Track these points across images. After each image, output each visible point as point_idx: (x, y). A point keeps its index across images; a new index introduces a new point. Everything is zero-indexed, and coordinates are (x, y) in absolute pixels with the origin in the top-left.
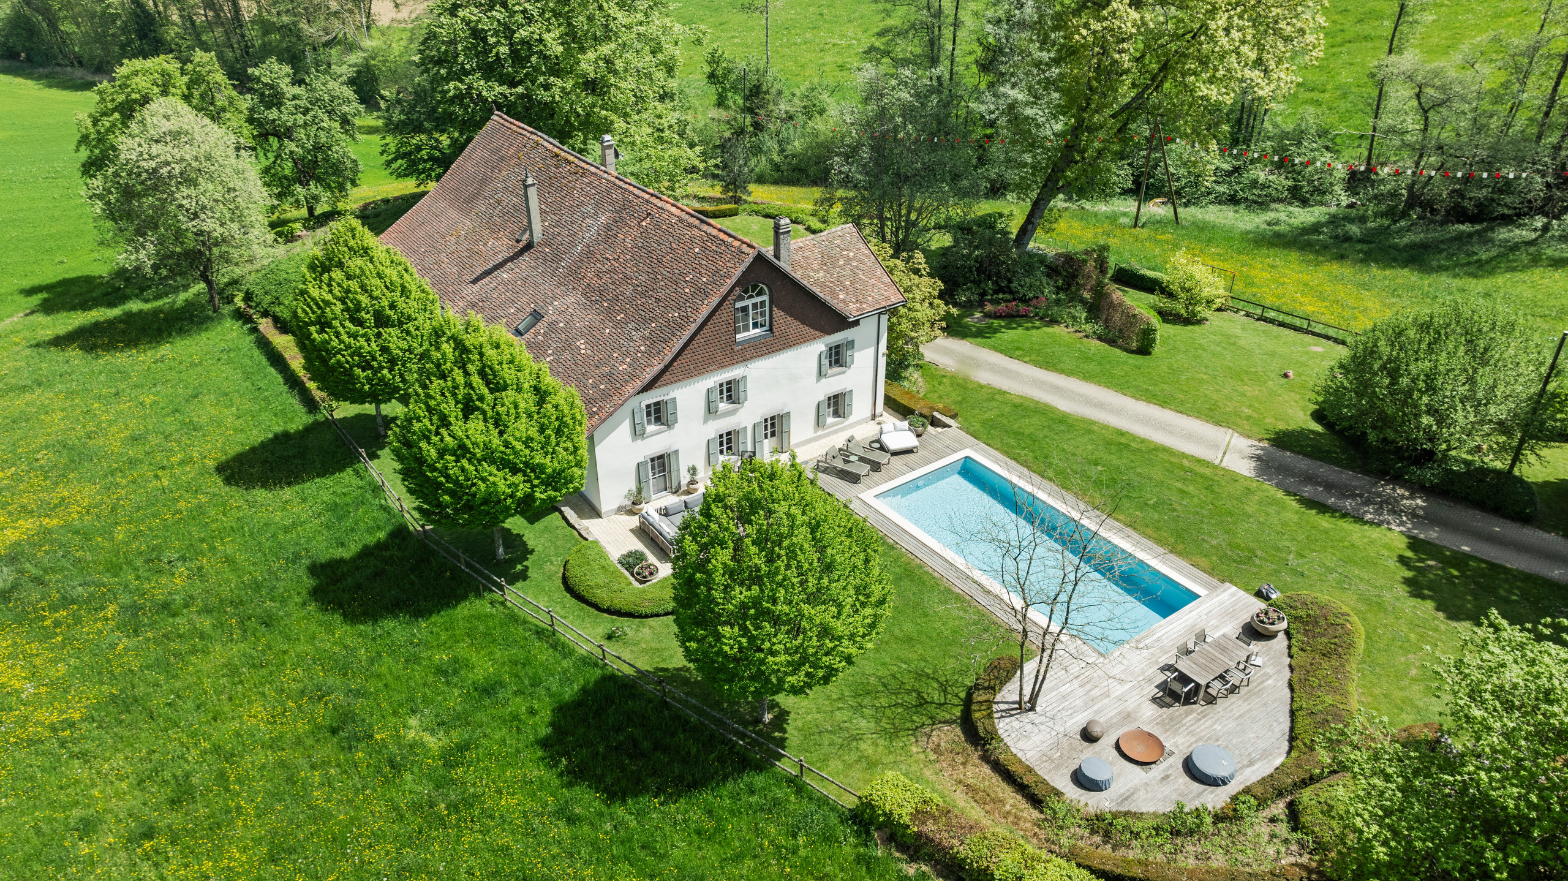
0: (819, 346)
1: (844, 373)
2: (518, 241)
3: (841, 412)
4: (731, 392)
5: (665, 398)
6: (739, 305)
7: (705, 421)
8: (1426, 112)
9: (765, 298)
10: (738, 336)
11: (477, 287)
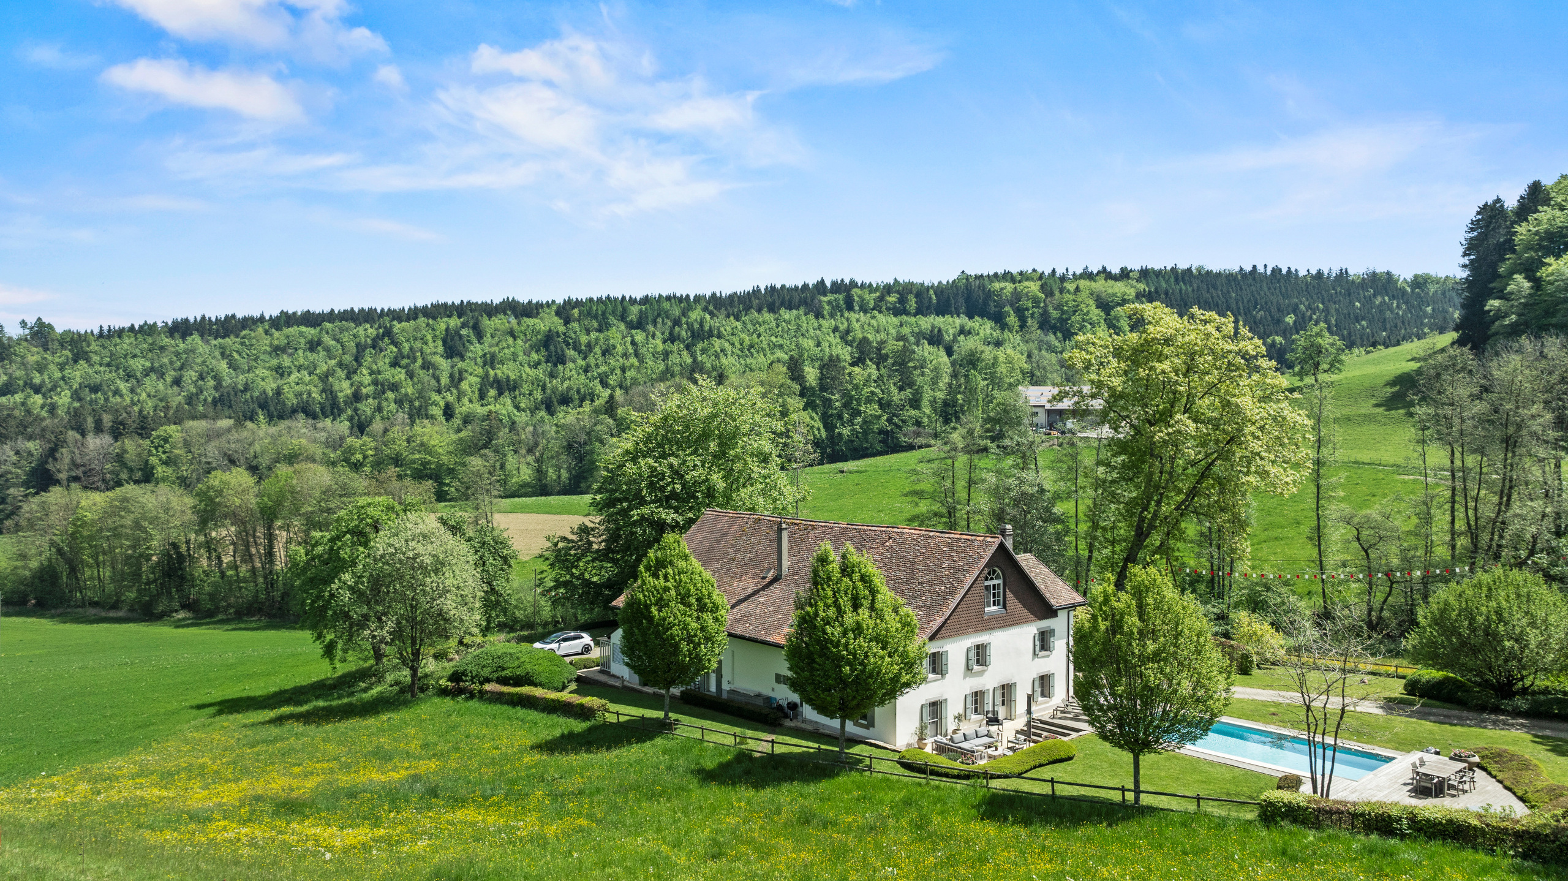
0: (1029, 631)
1: (1048, 656)
2: (764, 578)
3: (1046, 692)
4: (980, 655)
5: (941, 650)
6: (987, 583)
7: (964, 678)
8: (1366, 551)
9: (1000, 581)
10: (987, 609)
11: (735, 611)
